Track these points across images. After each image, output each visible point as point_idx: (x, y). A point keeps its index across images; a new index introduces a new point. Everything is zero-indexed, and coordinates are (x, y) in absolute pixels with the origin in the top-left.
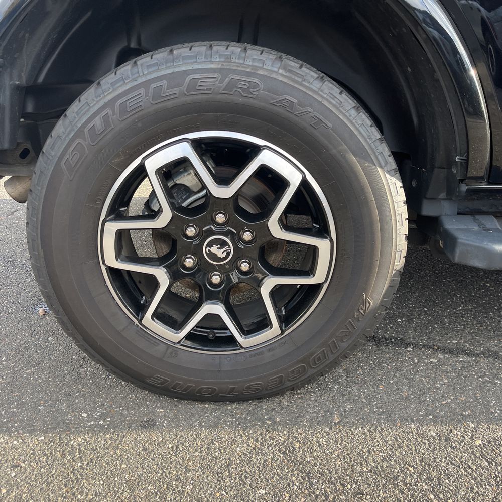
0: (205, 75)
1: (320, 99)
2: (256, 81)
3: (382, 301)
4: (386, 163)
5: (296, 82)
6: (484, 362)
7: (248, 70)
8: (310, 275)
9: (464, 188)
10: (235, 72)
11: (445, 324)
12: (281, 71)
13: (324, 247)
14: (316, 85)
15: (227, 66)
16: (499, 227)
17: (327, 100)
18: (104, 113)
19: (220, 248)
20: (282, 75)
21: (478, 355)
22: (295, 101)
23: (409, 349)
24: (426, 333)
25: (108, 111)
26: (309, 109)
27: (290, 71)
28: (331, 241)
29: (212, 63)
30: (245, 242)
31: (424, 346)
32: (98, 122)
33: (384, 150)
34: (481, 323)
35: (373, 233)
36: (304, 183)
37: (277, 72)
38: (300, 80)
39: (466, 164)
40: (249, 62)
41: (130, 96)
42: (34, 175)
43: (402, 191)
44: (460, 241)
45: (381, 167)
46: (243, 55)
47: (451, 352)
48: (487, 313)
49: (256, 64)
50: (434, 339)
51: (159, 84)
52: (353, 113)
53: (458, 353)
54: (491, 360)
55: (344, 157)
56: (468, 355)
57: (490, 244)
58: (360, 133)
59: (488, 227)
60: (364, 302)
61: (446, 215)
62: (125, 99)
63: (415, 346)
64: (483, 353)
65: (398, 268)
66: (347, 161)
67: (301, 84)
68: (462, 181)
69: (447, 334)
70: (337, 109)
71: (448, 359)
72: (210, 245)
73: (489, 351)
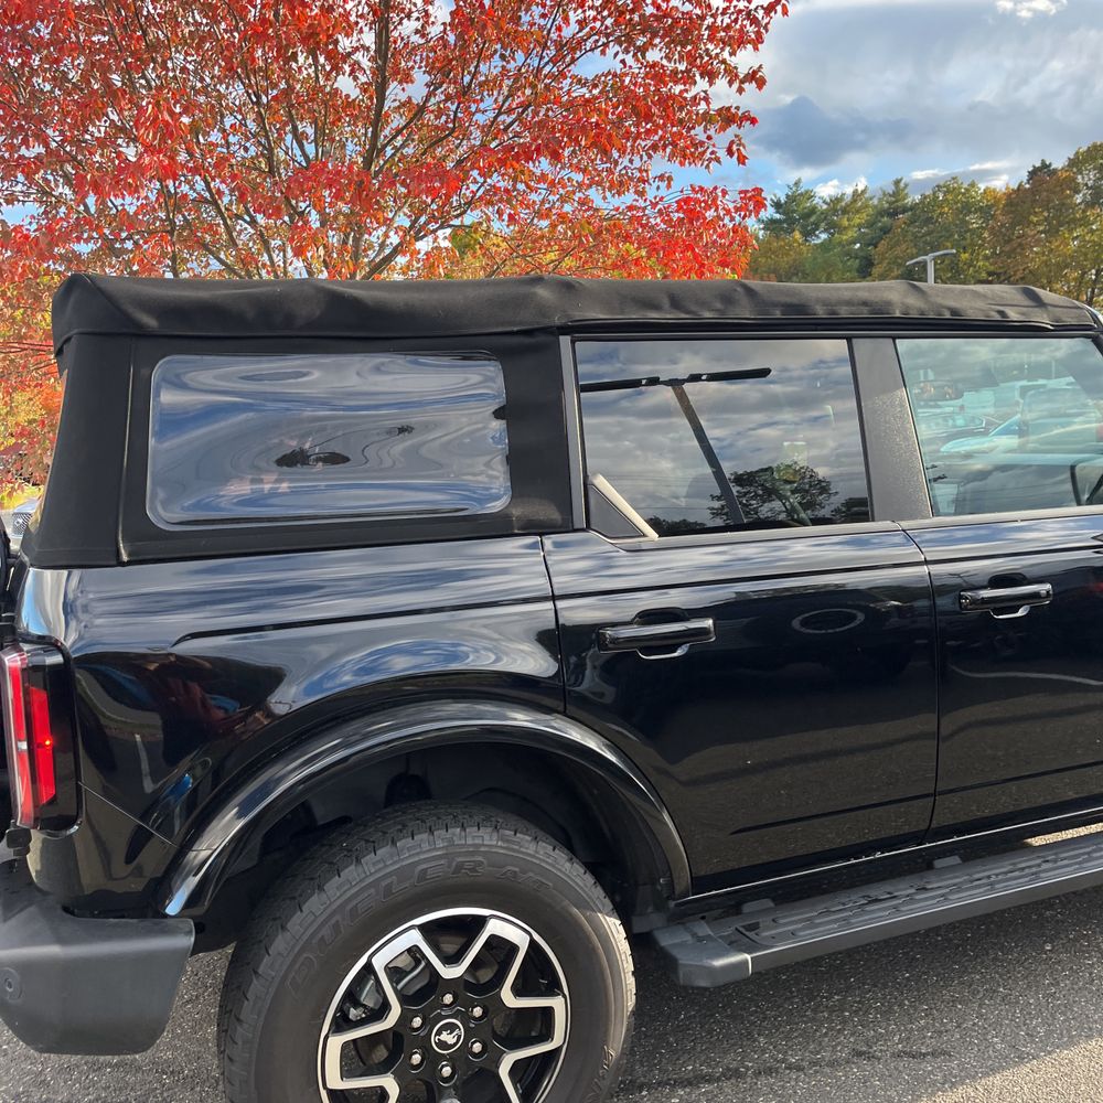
0: (433, 864)
1: (538, 862)
2: (480, 859)
3: (623, 1049)
4: (604, 906)
5: (514, 850)
6: (727, 1086)
7: (471, 850)
8: (547, 1040)
9: (672, 904)
10: (460, 854)
11: (672, 1046)
12: (500, 843)
13: (558, 1004)
14: (531, 848)
15: (451, 850)
16: (710, 933)
17: (544, 861)
18: (333, 921)
19: (450, 1033)
20: (501, 847)
21: (718, 1080)
22: (517, 869)
23: (644, 1093)
24: (656, 1065)
25: (338, 917)
26: (531, 874)
27: (508, 841)
28: (564, 996)
29: (436, 849)
30: (475, 1019)
31: (659, 1084)
32: (326, 932)
33: (599, 892)
34: (710, 1032)
35: (604, 980)
36: (533, 944)
37: (496, 846)
38: (517, 847)
39: (671, 884)
40: (470, 841)
41: (360, 898)
42: (246, 1002)
43: (621, 928)
44: (680, 962)
45: (601, 912)
46: (463, 833)
47: (690, 1084)
48: (712, 1015)
49: (476, 842)
50: (667, 1070)
51: (389, 881)
52: (568, 865)
53: (699, 1083)
54: (733, 1081)
55: (567, 911)
56: (708, 1081)
57: (709, 961)
58: (577, 884)
59: (700, 935)
60: (607, 1055)
61: (658, 929)
62: (354, 903)
63: (649, 1086)
64: (723, 1074)
65: (630, 1009)
66: (570, 914)
67: (519, 852)
68: (668, 898)
69: (678, 1059)
70: (554, 866)
71: (689, 1093)
72: (439, 1033)
73: (729, 1069)
